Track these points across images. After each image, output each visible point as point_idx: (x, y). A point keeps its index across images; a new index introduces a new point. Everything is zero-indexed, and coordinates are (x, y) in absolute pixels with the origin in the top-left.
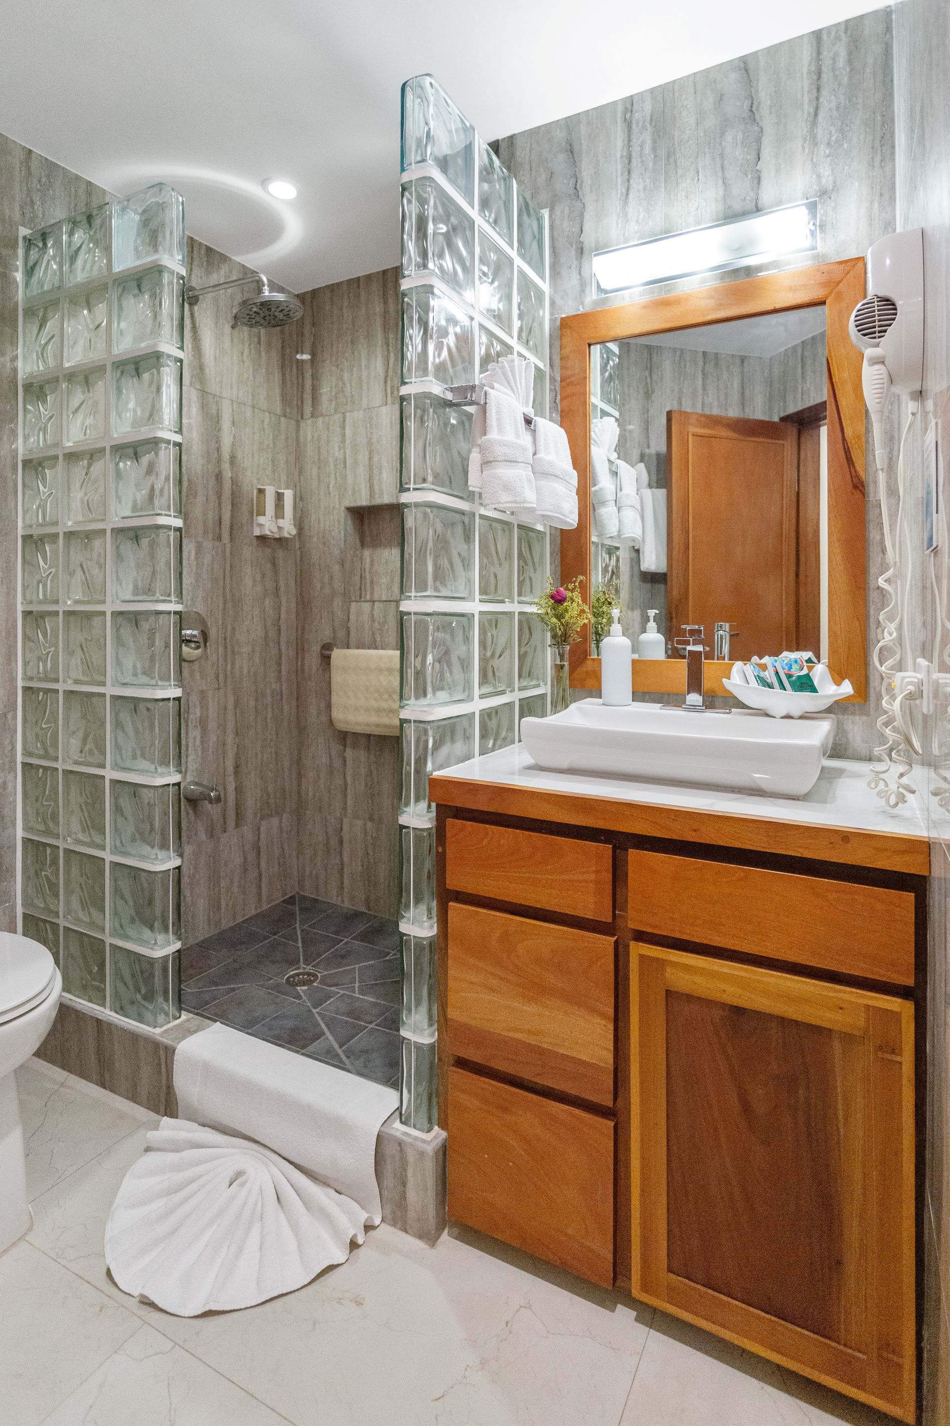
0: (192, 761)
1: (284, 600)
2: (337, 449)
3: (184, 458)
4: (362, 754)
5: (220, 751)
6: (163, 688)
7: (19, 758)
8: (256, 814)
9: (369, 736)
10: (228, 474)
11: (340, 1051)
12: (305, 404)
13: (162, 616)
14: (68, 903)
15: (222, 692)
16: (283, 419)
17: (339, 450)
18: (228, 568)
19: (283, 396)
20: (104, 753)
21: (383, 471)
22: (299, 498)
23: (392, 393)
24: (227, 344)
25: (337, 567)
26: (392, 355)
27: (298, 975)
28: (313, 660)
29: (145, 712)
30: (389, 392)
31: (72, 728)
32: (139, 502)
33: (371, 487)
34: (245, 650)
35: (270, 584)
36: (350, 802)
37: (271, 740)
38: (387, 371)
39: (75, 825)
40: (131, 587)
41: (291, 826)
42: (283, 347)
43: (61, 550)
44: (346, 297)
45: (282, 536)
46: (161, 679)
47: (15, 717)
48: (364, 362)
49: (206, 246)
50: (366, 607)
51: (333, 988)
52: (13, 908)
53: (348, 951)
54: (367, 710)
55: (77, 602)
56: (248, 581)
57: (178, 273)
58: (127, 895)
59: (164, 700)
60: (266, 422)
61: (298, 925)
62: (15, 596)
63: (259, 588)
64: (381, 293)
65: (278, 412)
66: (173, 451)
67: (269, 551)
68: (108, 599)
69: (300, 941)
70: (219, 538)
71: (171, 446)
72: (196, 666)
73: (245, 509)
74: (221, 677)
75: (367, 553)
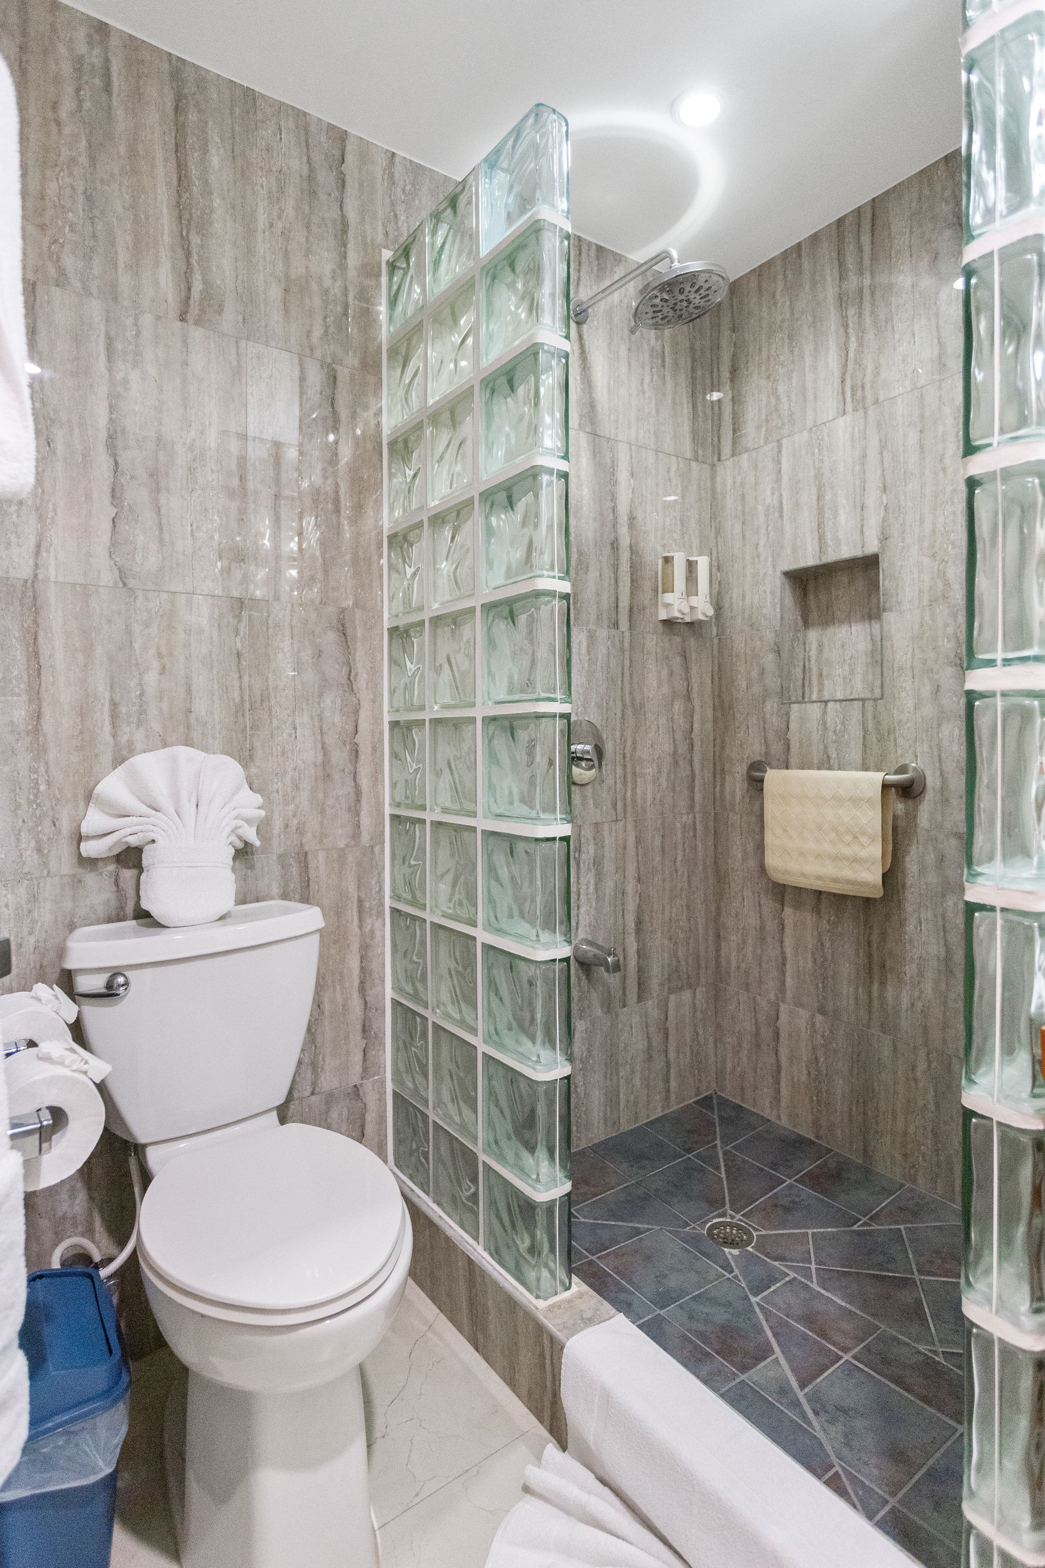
0: (584, 915)
1: (697, 703)
2: (769, 492)
3: (572, 522)
4: (809, 918)
5: (619, 902)
6: (547, 823)
7: (388, 902)
8: (662, 985)
9: (820, 892)
10: (625, 541)
11: (801, 1395)
12: (723, 443)
13: (544, 720)
14: (438, 1091)
15: (620, 824)
16: (694, 464)
17: (773, 493)
18: (627, 663)
19: (694, 433)
20: (475, 905)
21: (841, 512)
22: (717, 567)
23: (853, 395)
24: (624, 369)
25: (771, 657)
26: (853, 339)
27: (725, 1224)
28: (736, 785)
29: (524, 855)
30: (848, 394)
31: (441, 870)
32: (514, 566)
33: (821, 538)
34: (649, 770)
35: (680, 685)
36: (789, 982)
37: (682, 889)
38: (845, 366)
39: (445, 996)
40: (505, 682)
41: (708, 1003)
42: (693, 369)
43: (427, 644)
44: (780, 277)
45: (695, 618)
46: (544, 810)
47: (383, 851)
48: (808, 361)
49: (597, 245)
50: (814, 710)
51: (776, 1263)
52: (383, 1083)
53: (793, 1202)
54: (819, 856)
55: (445, 707)
56: (652, 680)
57: (561, 229)
58: (504, 1103)
59: (548, 839)
60: (673, 469)
61: (718, 1142)
62: (381, 705)
63: (666, 690)
64: (834, 255)
65: (688, 455)
66: (558, 485)
67: (678, 639)
68: (479, 700)
69: (723, 1169)
70: (616, 625)
71: (554, 478)
72: (589, 790)
73: (647, 586)
74: (620, 806)
75: (813, 635)
